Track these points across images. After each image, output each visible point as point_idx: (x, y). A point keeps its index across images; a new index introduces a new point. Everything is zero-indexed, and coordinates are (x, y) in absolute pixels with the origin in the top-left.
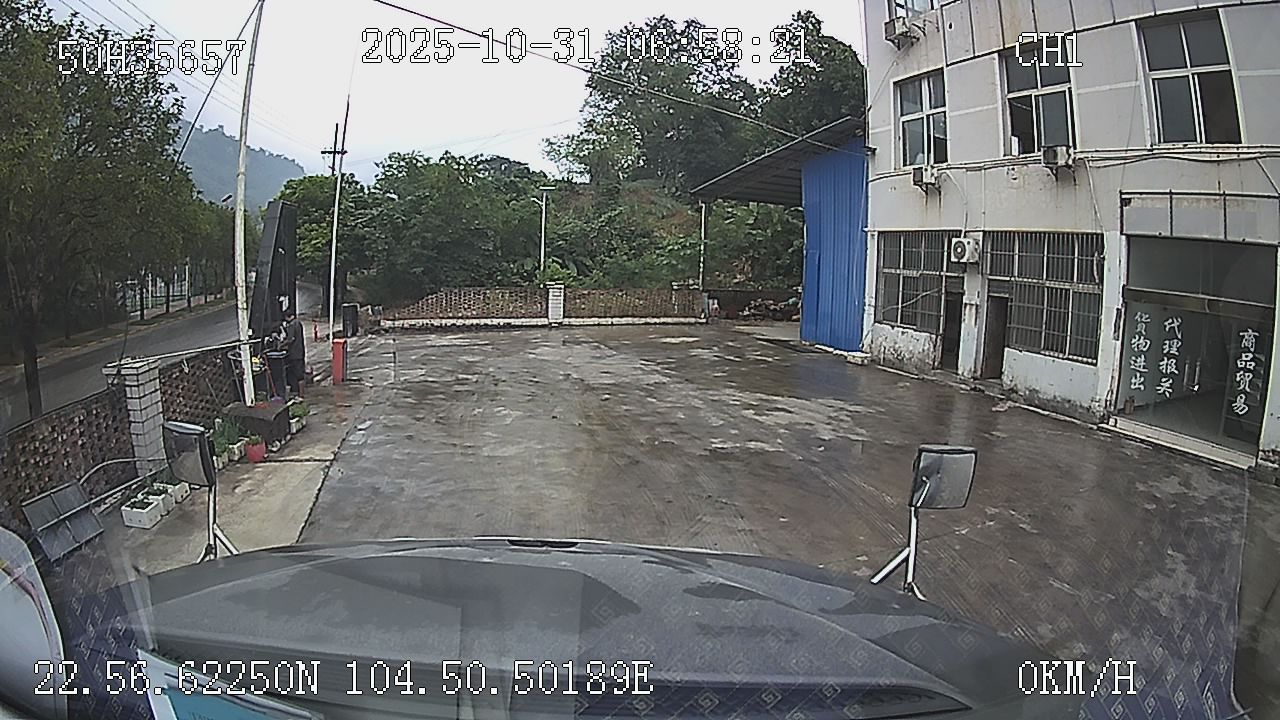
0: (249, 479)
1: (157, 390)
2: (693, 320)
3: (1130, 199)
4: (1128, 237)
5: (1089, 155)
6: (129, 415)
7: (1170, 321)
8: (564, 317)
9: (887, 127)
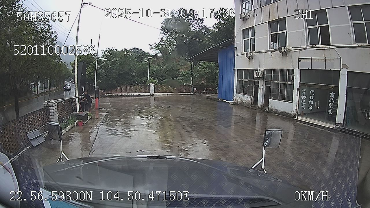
1: (56, 108)
2: (189, 94)
3: (301, 60)
4: (300, 70)
5: (291, 49)
6: (50, 114)
7: (311, 91)
8: (155, 93)
9: (240, 42)
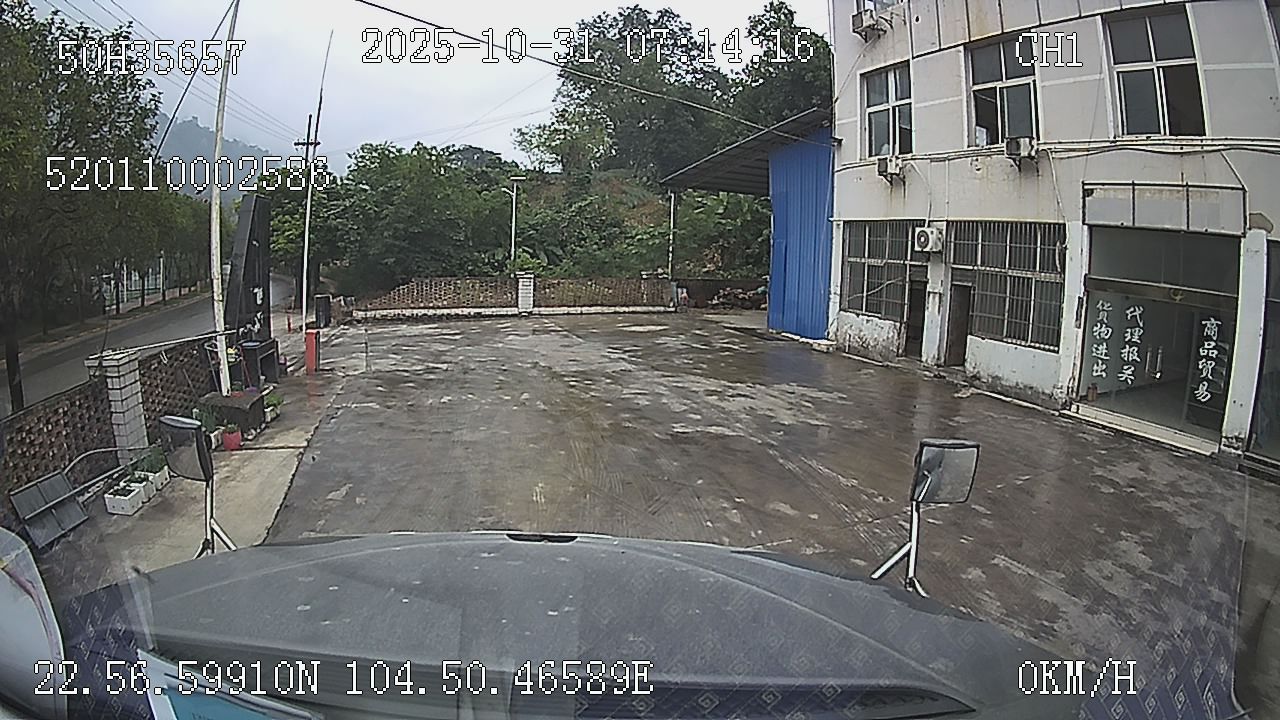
0: (225, 466)
1: (136, 381)
2: (662, 309)
3: (1092, 190)
4: (1091, 227)
5: (1052, 147)
6: (110, 406)
7: (1132, 309)
8: (534, 306)
9: (855, 119)
